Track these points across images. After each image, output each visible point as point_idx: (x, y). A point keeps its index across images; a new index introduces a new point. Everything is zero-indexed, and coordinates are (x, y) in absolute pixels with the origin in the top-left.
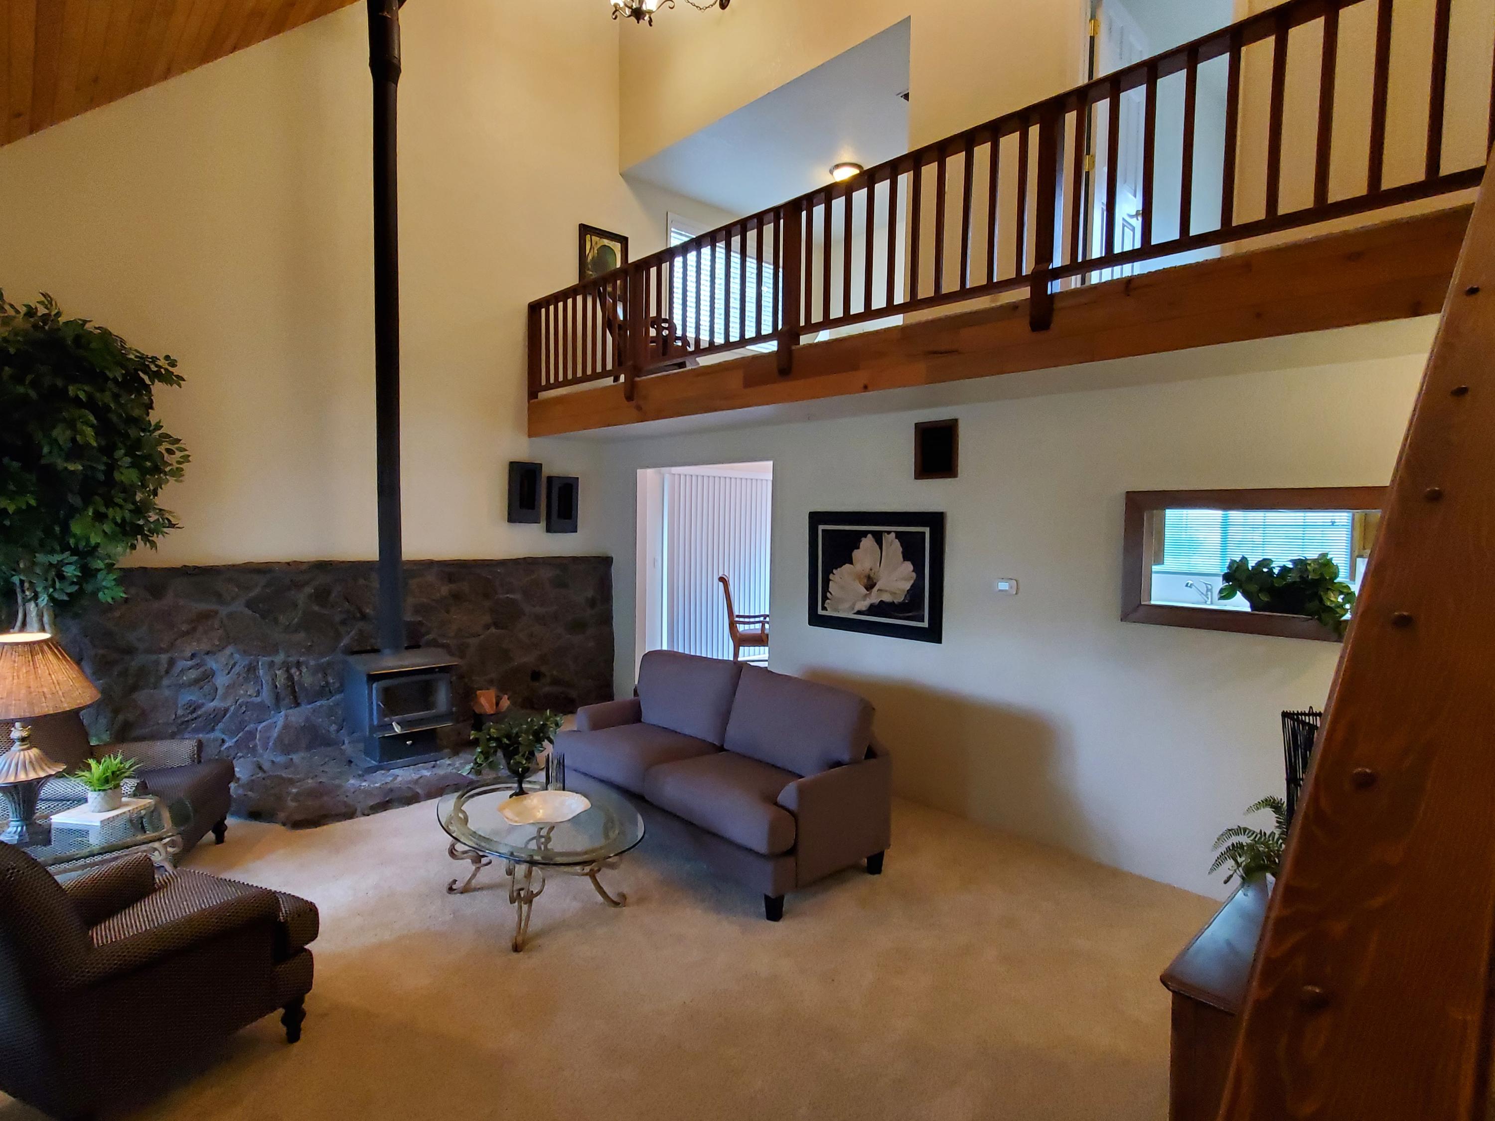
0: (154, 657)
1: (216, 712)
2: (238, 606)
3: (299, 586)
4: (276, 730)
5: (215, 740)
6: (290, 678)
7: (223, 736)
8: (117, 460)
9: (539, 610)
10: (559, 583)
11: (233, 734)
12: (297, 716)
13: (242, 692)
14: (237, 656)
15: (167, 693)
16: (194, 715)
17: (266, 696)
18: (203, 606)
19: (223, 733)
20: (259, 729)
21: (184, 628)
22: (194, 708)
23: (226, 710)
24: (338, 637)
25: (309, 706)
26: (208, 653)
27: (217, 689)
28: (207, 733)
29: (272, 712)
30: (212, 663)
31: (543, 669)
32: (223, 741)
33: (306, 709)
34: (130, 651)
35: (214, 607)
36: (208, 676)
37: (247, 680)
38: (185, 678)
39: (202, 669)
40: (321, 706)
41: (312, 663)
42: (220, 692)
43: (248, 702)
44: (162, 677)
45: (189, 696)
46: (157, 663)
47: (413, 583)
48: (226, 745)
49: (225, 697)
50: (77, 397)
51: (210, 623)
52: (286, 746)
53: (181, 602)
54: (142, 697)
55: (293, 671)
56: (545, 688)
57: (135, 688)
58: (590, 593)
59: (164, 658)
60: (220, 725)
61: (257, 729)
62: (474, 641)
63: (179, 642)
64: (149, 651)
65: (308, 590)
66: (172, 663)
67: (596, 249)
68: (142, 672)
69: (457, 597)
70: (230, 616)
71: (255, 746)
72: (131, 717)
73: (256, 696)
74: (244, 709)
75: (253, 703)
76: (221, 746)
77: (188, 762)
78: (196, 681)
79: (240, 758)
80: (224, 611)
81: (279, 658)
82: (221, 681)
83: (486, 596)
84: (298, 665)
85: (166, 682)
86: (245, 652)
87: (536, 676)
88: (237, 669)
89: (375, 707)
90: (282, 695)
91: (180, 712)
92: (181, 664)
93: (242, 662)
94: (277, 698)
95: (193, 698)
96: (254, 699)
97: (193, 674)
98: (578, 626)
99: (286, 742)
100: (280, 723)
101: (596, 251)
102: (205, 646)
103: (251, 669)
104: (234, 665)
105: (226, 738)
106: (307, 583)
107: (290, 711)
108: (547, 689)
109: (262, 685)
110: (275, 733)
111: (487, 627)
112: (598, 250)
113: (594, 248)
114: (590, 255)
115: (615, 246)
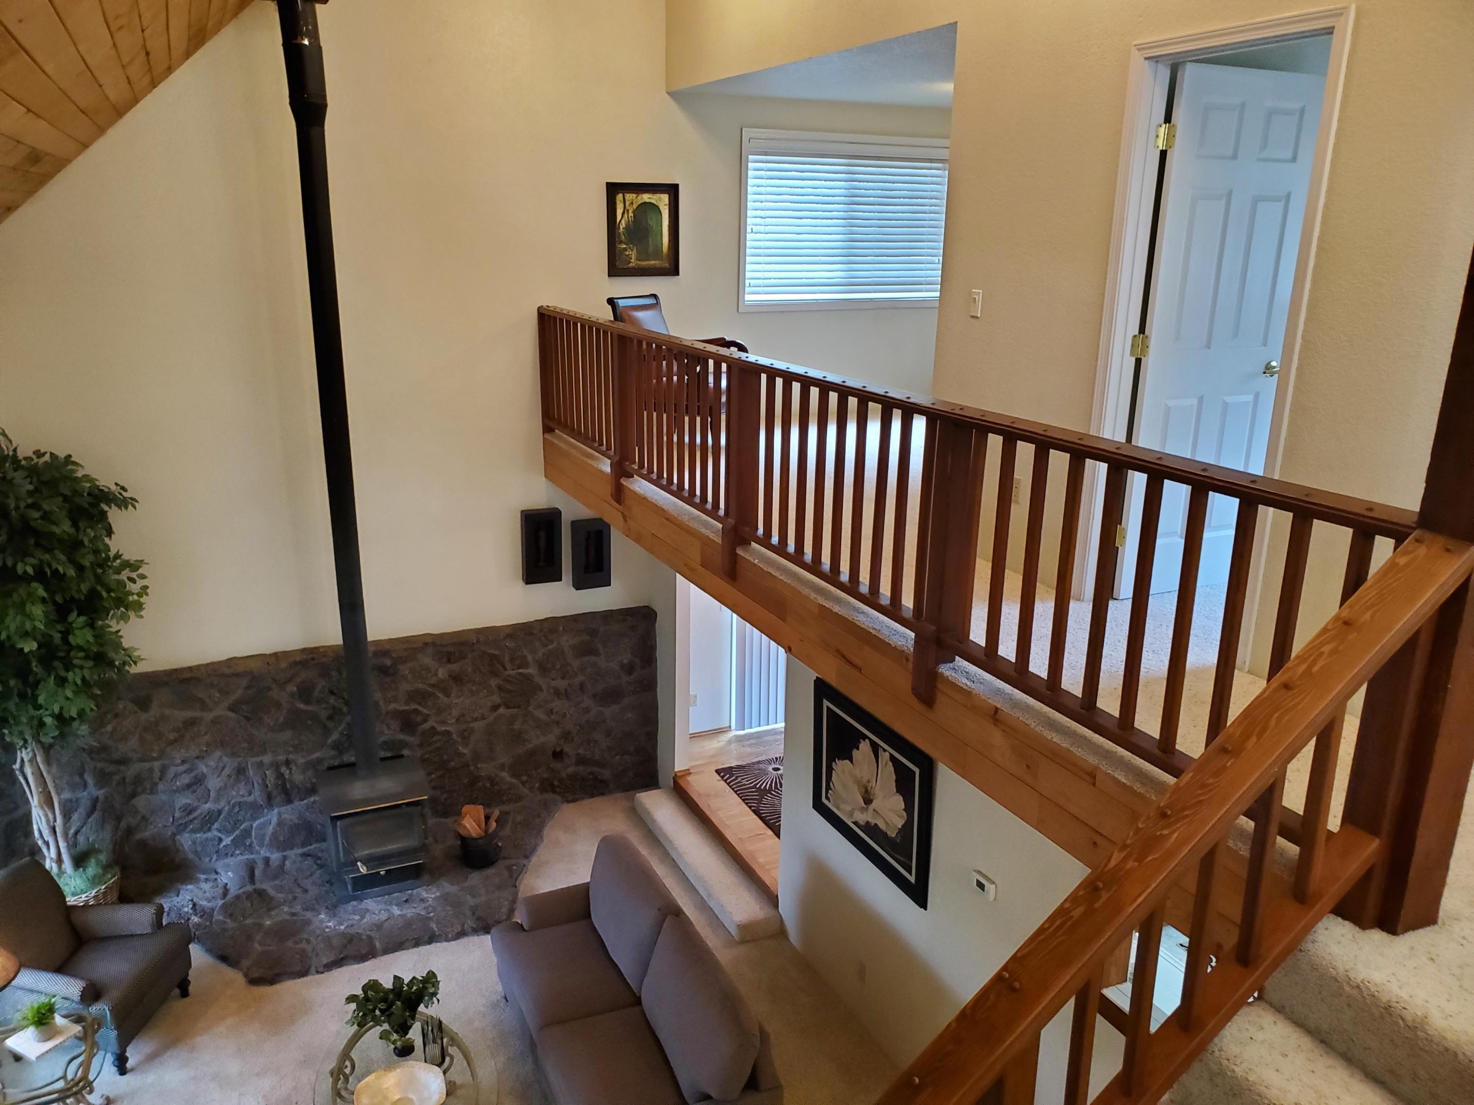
0: (147, 765)
1: (210, 814)
2: (220, 711)
3: (282, 685)
4: (271, 827)
5: (212, 840)
6: (280, 776)
7: (220, 835)
8: (71, 624)
9: (561, 684)
10: (585, 650)
11: (229, 832)
12: (289, 813)
13: (234, 793)
14: (225, 759)
15: (164, 797)
16: (191, 817)
17: (257, 795)
18: (189, 714)
19: (220, 831)
20: (254, 825)
21: (172, 736)
22: (189, 810)
23: (220, 812)
24: (327, 732)
25: (302, 803)
26: (198, 758)
27: (209, 791)
28: (205, 833)
29: (266, 811)
30: (203, 768)
31: (567, 749)
32: (220, 840)
33: (299, 805)
34: (124, 761)
35: (197, 714)
36: (199, 781)
37: (237, 781)
38: (178, 783)
39: (193, 774)
40: (314, 802)
41: (301, 761)
42: (212, 794)
43: (240, 802)
44: (157, 784)
45: (183, 800)
46: (151, 770)
47: (404, 669)
48: (224, 843)
49: (217, 800)
50: (25, 572)
51: (196, 730)
52: (283, 843)
53: (167, 712)
54: (141, 802)
55: (283, 769)
56: (569, 768)
57: (134, 795)
58: (626, 658)
59: (157, 765)
60: (216, 825)
61: (252, 827)
62: (478, 725)
63: (167, 750)
64: (142, 760)
65: (292, 688)
66: (163, 770)
67: (630, 212)
68: (138, 780)
69: (457, 679)
70: (215, 721)
71: (252, 843)
72: (132, 821)
73: (248, 796)
74: (237, 809)
75: (245, 802)
76: (219, 844)
77: (148, 930)
78: (189, 786)
79: (238, 855)
80: (209, 716)
81: (267, 759)
82: (213, 783)
83: (495, 674)
84: (287, 763)
85: (161, 787)
86: (234, 755)
87: (558, 755)
88: (227, 771)
89: (340, 845)
90: (275, 793)
91: (177, 815)
92: (172, 771)
93: (230, 764)
94: (269, 798)
95: (188, 801)
96: (246, 799)
97: (186, 779)
98: (611, 696)
99: (282, 838)
100: (275, 820)
101: (631, 214)
102: (193, 752)
103: (241, 771)
104: (223, 768)
105: (223, 837)
106: (290, 680)
107: (283, 809)
108: (571, 770)
109: (253, 785)
110: (270, 829)
111: (495, 708)
112: (634, 212)
113: (628, 211)
114: (623, 221)
115: (660, 199)
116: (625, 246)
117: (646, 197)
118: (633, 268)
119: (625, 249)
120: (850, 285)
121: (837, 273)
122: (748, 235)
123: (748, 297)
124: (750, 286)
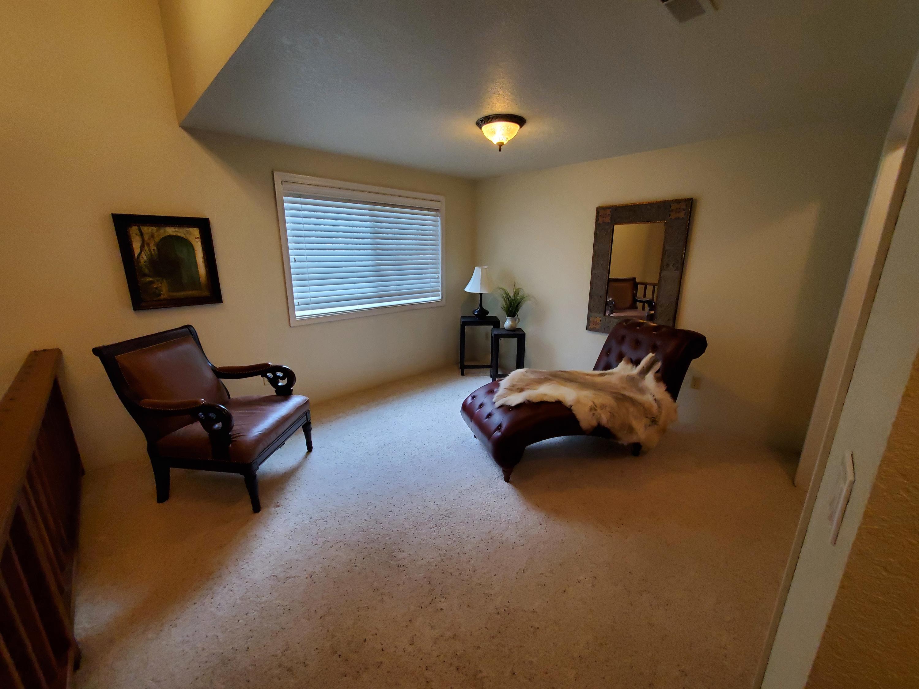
67: (152, 245)
101: (153, 248)
112: (157, 245)
113: (148, 245)
114: (143, 254)
115: (190, 233)
116: (151, 279)
117: (171, 231)
118: (165, 299)
119: (152, 282)
120: (381, 297)
121: (369, 289)
122: (291, 264)
123: (298, 313)
124: (299, 304)
